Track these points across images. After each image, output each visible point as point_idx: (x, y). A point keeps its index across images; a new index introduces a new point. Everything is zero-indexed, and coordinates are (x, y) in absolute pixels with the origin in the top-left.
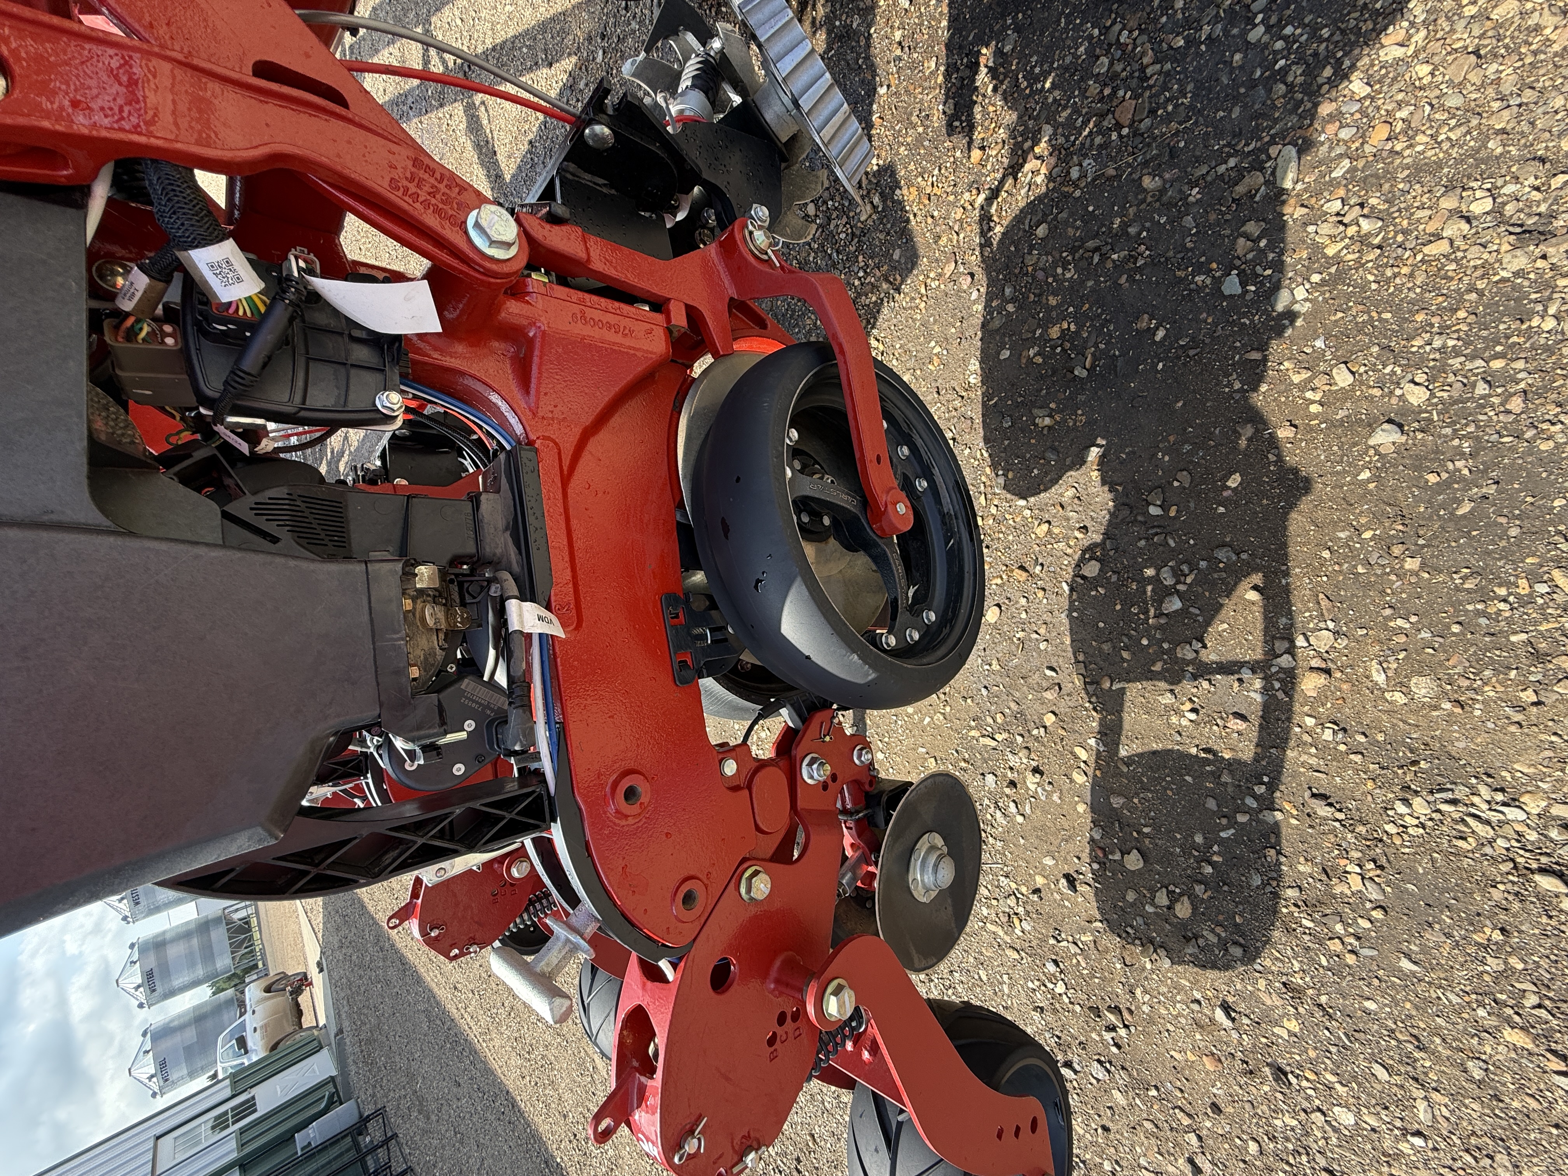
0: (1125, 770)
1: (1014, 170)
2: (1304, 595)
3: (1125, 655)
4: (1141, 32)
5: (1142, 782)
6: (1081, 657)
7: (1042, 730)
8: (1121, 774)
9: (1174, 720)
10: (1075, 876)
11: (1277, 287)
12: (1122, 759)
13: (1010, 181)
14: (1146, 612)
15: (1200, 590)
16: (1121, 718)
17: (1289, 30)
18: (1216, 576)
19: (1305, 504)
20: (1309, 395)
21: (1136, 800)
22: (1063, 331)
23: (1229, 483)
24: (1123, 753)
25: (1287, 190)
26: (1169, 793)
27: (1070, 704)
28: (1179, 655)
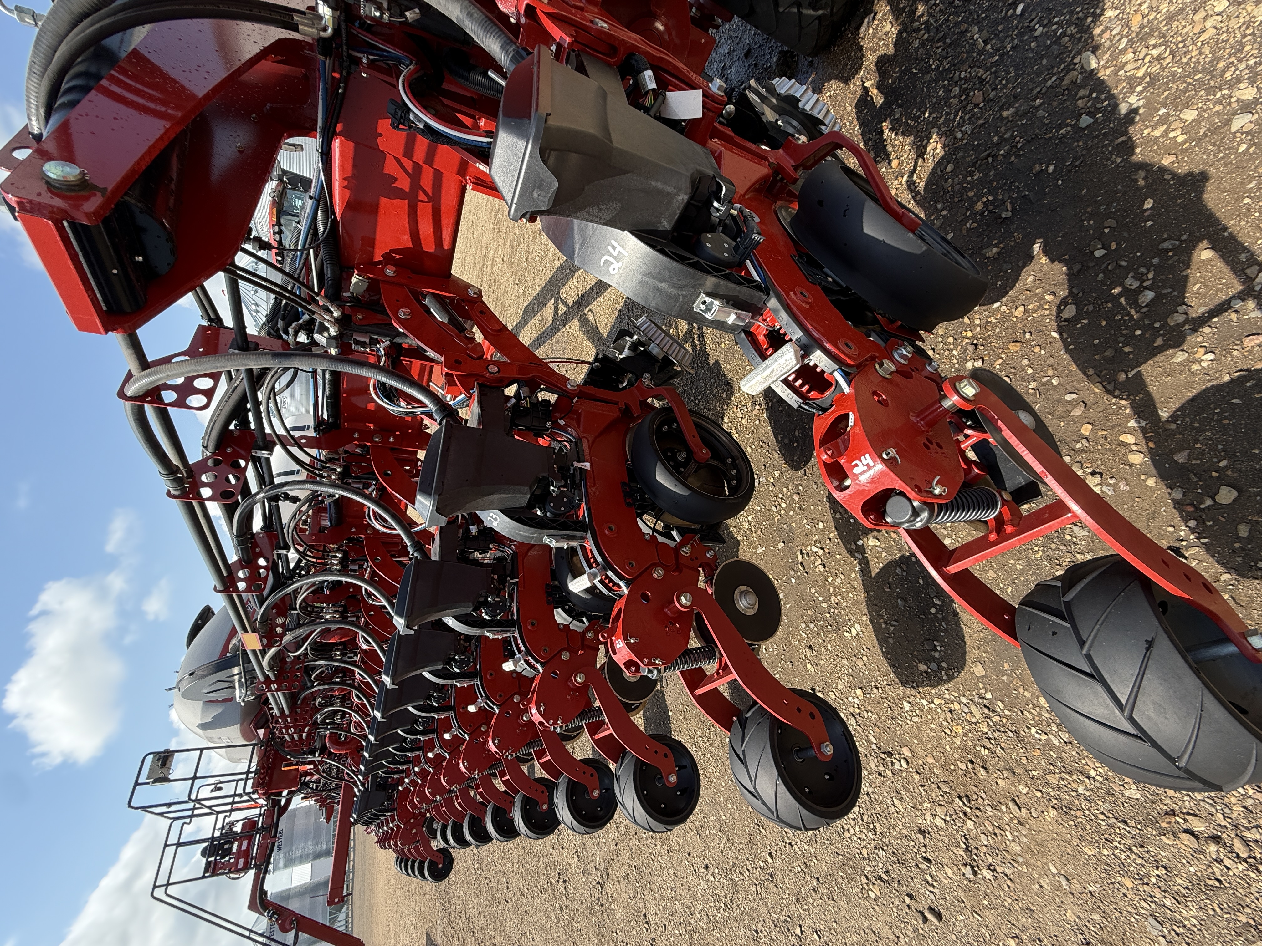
0: (1173, 426)
1: (921, 154)
2: (1248, 233)
3: (1127, 349)
4: (972, 68)
5: (1195, 428)
6: (1091, 371)
7: (1084, 442)
8: (1173, 433)
9: (1195, 367)
10: (1177, 545)
11: (1116, 106)
12: (1168, 421)
13: (920, 160)
14: (1129, 314)
15: (1163, 277)
16: (1148, 392)
17: (1056, 19)
18: (1170, 262)
19: (1210, 186)
20: (1172, 135)
21: (1198, 446)
22: (984, 203)
23: (1146, 207)
24: (1164, 415)
25: (1095, 69)
26: (1226, 422)
27: (1100, 409)
28: (1172, 324)
